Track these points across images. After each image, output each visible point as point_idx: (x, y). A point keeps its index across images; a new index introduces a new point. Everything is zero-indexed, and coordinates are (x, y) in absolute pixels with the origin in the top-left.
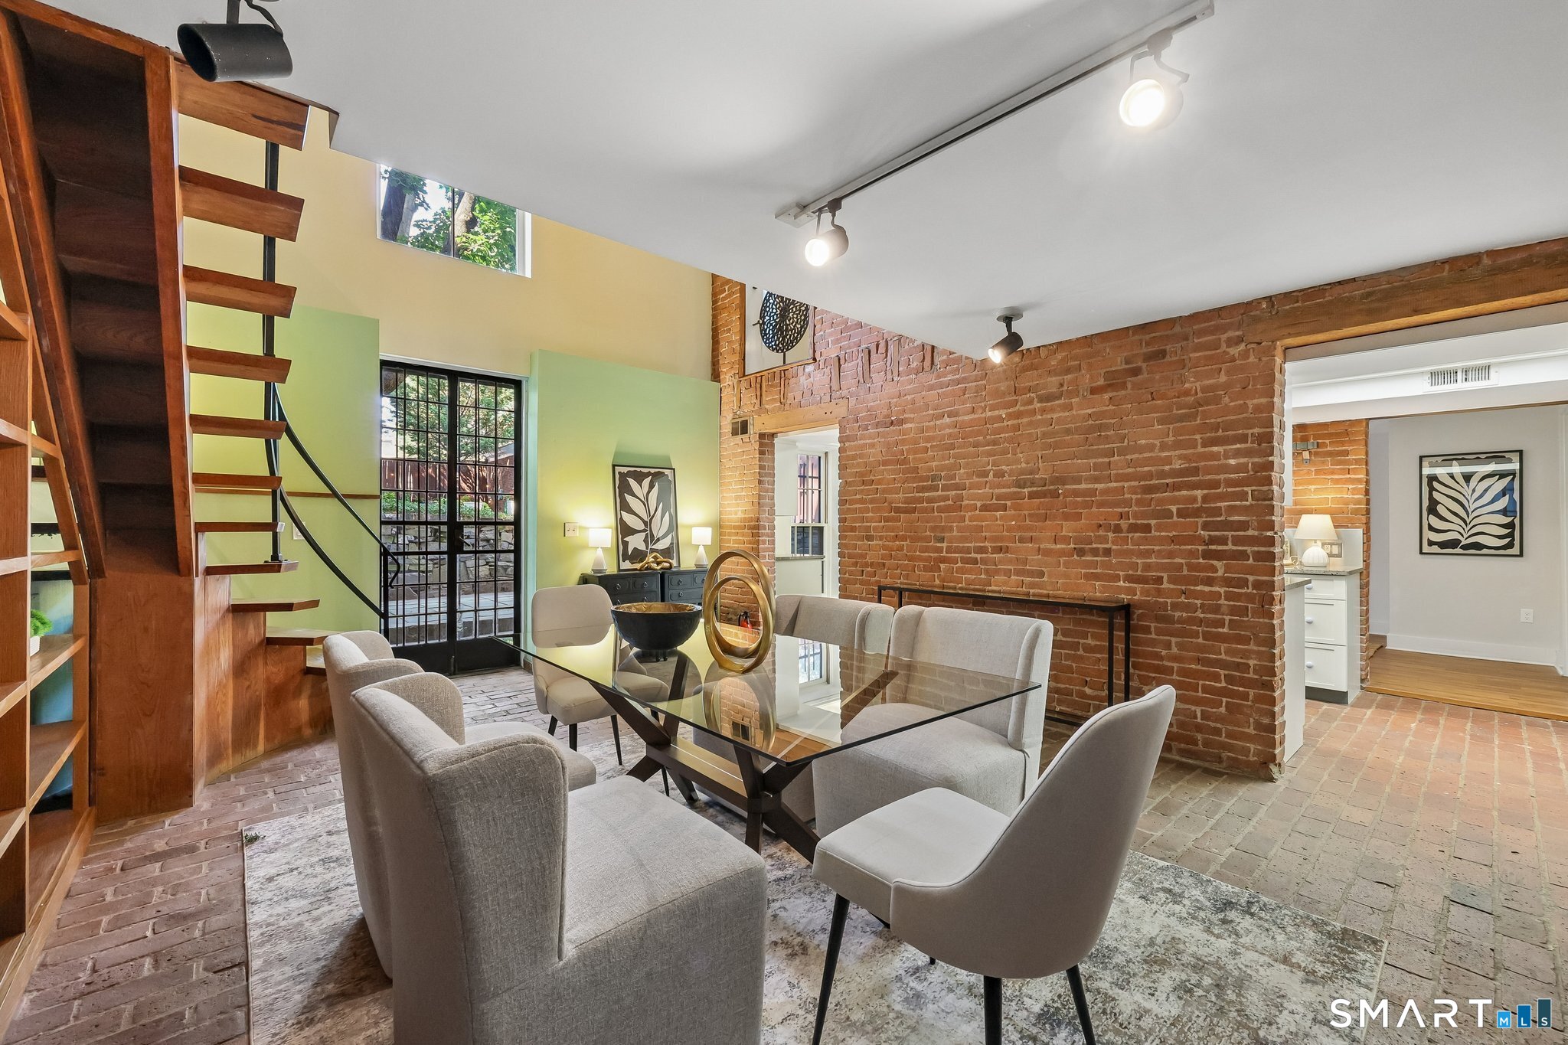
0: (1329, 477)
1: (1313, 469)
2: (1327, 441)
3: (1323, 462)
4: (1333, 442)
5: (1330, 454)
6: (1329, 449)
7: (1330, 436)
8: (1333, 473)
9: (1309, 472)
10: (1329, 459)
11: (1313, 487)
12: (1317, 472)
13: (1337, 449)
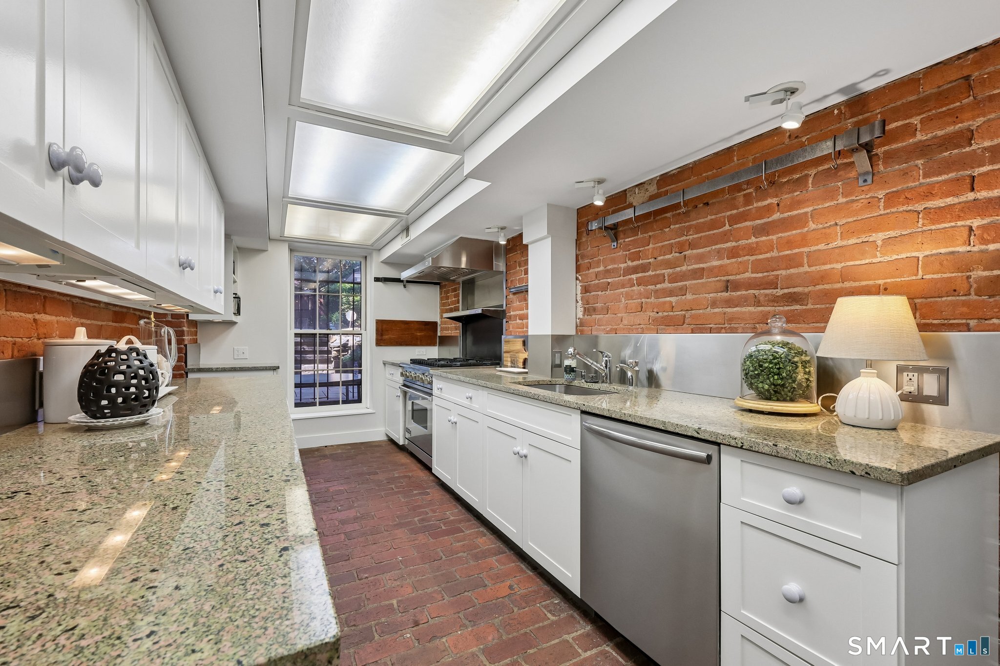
0: (919, 207)
1: (881, 194)
2: (916, 120)
3: (905, 174)
4: (930, 119)
5: (923, 149)
6: (920, 137)
7: (922, 104)
8: (929, 194)
9: (871, 204)
10: (920, 162)
11: (879, 237)
12: (891, 199)
13: (940, 133)
